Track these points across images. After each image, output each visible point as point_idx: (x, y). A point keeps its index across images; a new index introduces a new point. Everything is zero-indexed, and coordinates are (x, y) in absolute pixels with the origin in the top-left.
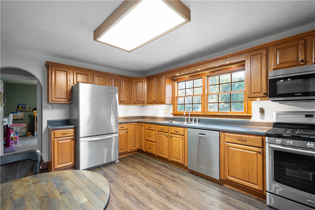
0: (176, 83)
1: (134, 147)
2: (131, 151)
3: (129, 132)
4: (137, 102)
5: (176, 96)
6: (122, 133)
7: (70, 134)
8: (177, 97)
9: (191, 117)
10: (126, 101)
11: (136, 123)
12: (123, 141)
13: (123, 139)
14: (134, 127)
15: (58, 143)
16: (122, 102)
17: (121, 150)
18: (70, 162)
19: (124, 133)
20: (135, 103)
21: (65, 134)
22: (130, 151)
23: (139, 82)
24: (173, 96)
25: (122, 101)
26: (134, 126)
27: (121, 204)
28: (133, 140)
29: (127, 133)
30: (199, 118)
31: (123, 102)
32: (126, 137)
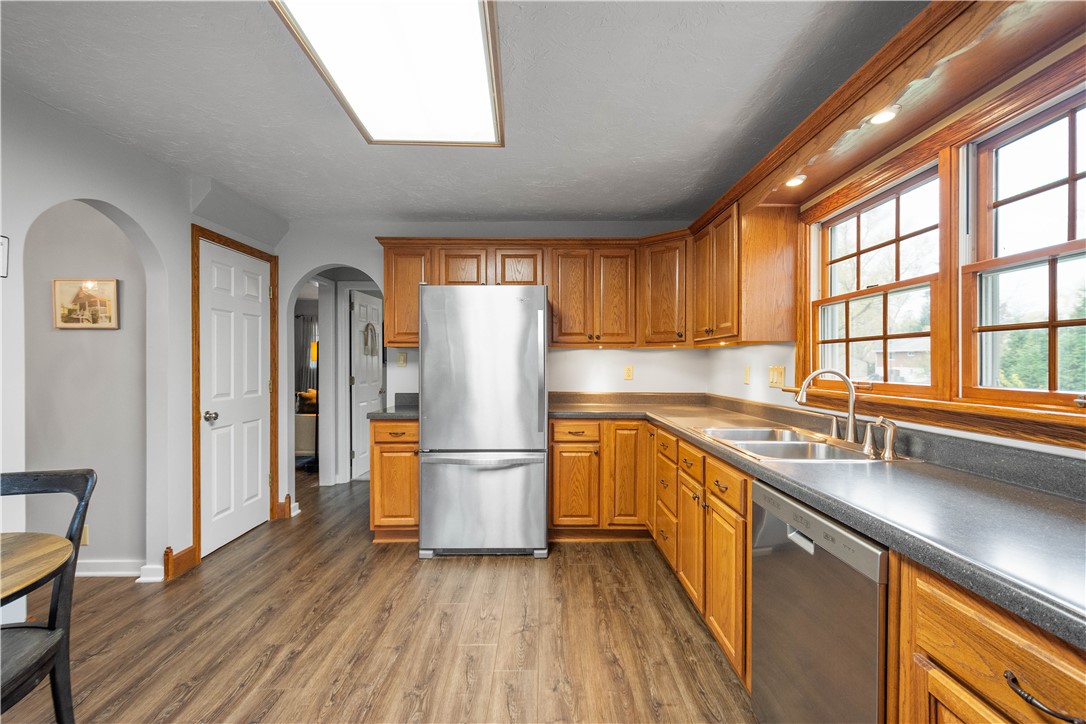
0: (814, 229)
1: (625, 515)
2: (612, 528)
3: (605, 455)
4: (657, 338)
5: (814, 295)
6: (574, 454)
7: (409, 435)
8: (816, 304)
9: (858, 417)
10: (612, 335)
11: (635, 423)
12: (577, 483)
13: (579, 477)
14: (626, 437)
15: (382, 456)
16: (596, 340)
17: (572, 516)
18: (410, 516)
19: (583, 454)
20: (649, 339)
21: (396, 435)
22: (608, 528)
23: (663, 252)
24: (796, 300)
25: (597, 333)
26: (626, 432)
27: (367, 714)
28: (622, 486)
29: (595, 459)
30: (899, 423)
31: (598, 337)
32: (590, 471)
